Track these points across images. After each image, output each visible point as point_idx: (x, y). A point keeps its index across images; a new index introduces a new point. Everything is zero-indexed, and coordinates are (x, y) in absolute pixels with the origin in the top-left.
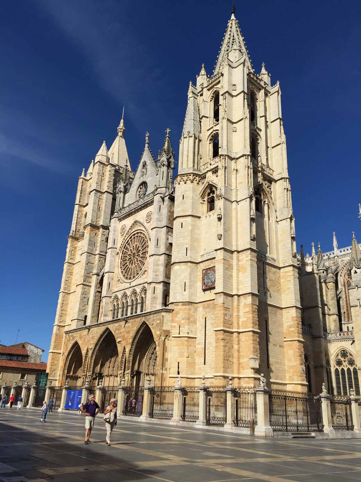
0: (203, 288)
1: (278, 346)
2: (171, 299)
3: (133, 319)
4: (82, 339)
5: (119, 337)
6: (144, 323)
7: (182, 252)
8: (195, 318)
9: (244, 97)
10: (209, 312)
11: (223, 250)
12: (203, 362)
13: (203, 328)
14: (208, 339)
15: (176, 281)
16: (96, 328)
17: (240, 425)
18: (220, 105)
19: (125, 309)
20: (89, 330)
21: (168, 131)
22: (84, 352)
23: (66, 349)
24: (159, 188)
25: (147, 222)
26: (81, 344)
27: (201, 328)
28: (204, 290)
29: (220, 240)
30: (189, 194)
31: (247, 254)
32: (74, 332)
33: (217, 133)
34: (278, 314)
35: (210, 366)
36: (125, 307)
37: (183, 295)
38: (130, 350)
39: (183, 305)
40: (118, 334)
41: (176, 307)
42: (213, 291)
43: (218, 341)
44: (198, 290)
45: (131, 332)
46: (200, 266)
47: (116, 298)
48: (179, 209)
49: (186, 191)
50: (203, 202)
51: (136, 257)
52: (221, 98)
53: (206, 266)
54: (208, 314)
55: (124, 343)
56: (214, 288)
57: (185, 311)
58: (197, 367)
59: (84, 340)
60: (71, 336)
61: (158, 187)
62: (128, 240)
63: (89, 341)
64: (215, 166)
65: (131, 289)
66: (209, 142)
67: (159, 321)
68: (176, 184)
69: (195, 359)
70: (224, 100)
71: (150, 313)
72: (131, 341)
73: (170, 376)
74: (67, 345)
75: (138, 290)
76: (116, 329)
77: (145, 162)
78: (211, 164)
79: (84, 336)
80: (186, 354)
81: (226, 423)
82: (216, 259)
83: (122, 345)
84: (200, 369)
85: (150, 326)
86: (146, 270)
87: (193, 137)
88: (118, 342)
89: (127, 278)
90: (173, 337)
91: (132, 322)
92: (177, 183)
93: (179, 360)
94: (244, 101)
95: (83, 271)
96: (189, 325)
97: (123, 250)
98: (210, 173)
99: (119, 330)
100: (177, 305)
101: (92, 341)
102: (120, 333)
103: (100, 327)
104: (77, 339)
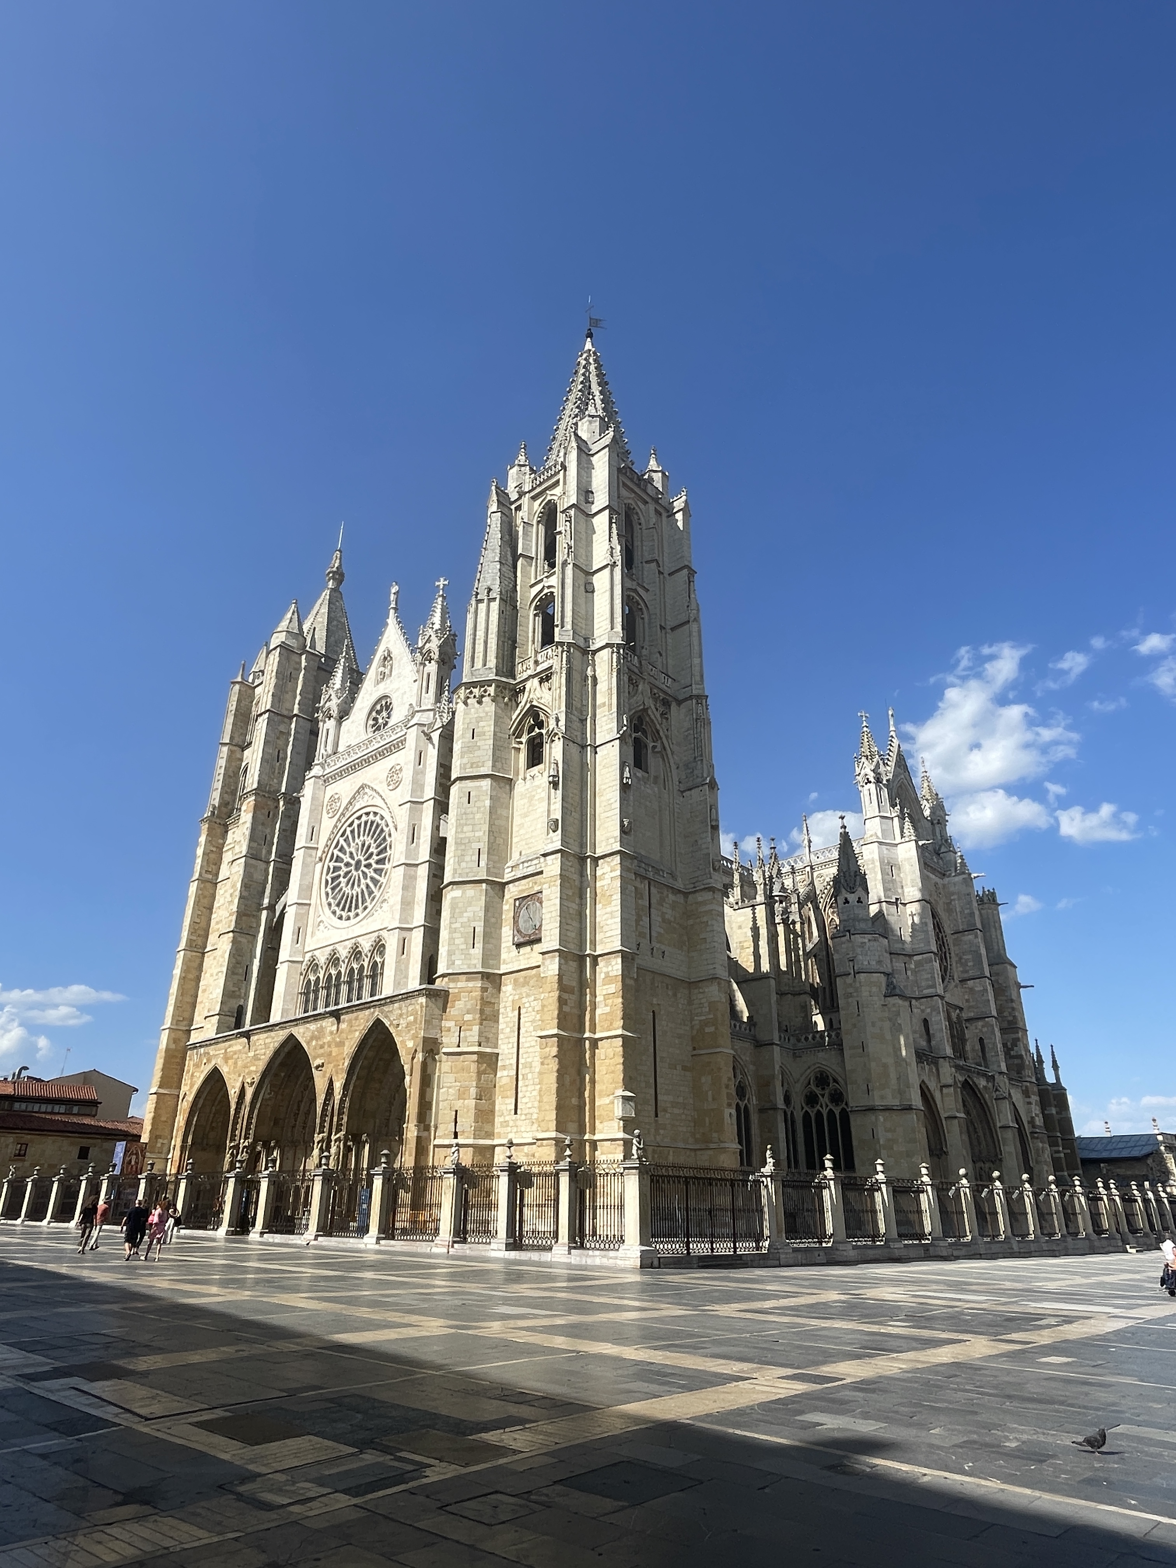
0: (516, 939)
1: (679, 1067)
2: (442, 968)
3: (352, 1012)
4: (230, 1062)
5: (319, 1056)
6: (378, 1023)
7: (468, 858)
8: (496, 1008)
9: (611, 519)
10: (528, 996)
11: (559, 854)
12: (513, 1107)
13: (514, 1032)
14: (525, 1056)
15: (453, 926)
16: (265, 1035)
17: (588, 1246)
18: (560, 533)
19: (333, 991)
20: (249, 1039)
21: (442, 583)
22: (233, 1093)
23: (192, 1086)
24: (418, 711)
25: (391, 787)
26: (228, 1073)
27: (508, 1030)
28: (519, 946)
29: (554, 831)
30: (488, 727)
31: (612, 864)
32: (211, 1045)
33: (552, 593)
34: (679, 995)
35: (528, 1116)
36: (332, 984)
37: (468, 956)
38: (346, 1087)
39: (468, 980)
40: (315, 1048)
41: (452, 985)
42: (538, 948)
43: (546, 1061)
44: (503, 945)
45: (347, 1044)
46: (509, 890)
47: (313, 966)
48: (465, 760)
49: (479, 719)
50: (517, 746)
51: (363, 868)
52: (561, 518)
53: (523, 891)
54: (524, 1000)
55: (329, 1069)
56: (539, 940)
57: (474, 994)
58: (498, 1120)
59: (236, 1063)
60: (205, 1053)
61: (418, 709)
62: (345, 830)
63: (246, 1067)
64: (545, 666)
65: (349, 944)
66: (532, 612)
67: (412, 1018)
68: (457, 703)
69: (493, 1104)
70: (568, 523)
71: (392, 1000)
72: (346, 1064)
73: (437, 1142)
74: (192, 1075)
75: (366, 945)
76: (312, 1038)
77: (389, 651)
78: (536, 663)
79: (235, 1053)
80: (473, 1091)
81: (557, 1242)
82: (544, 875)
83: (324, 1076)
84: (505, 1124)
85: (392, 1030)
86: (385, 900)
87: (498, 600)
88: (317, 1067)
89: (340, 918)
90: (444, 1053)
91: (350, 1021)
92: (459, 701)
93: (458, 1104)
94: (610, 528)
95: (236, 901)
96: (481, 1024)
97: (333, 854)
98: (536, 681)
99: (318, 1038)
100: (454, 981)
101: (254, 1065)
102: (322, 1047)
103: (272, 1034)
104: (219, 1062)
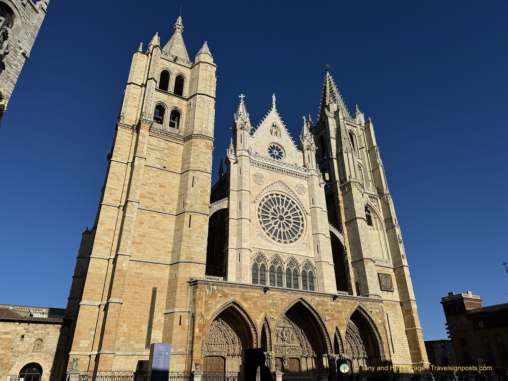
0: (382, 288)
3: (344, 299)
4: (250, 302)
5: (325, 315)
6: (358, 308)
10: (389, 310)
12: (392, 350)
13: (387, 322)
16: (279, 293)
19: (276, 275)
20: (265, 292)
22: (259, 322)
25: (299, 193)
26: (248, 308)
28: (383, 291)
29: (404, 259)
32: (225, 286)
36: (275, 272)
40: (322, 310)
45: (343, 312)
47: (258, 257)
59: (255, 303)
60: (217, 290)
63: (265, 307)
71: (366, 300)
74: (206, 302)
75: (299, 260)
76: (318, 304)
79: (253, 297)
83: (332, 325)
85: (368, 313)
99: (324, 306)
101: (273, 308)
102: (327, 310)
103: (286, 294)
104: (238, 299)
